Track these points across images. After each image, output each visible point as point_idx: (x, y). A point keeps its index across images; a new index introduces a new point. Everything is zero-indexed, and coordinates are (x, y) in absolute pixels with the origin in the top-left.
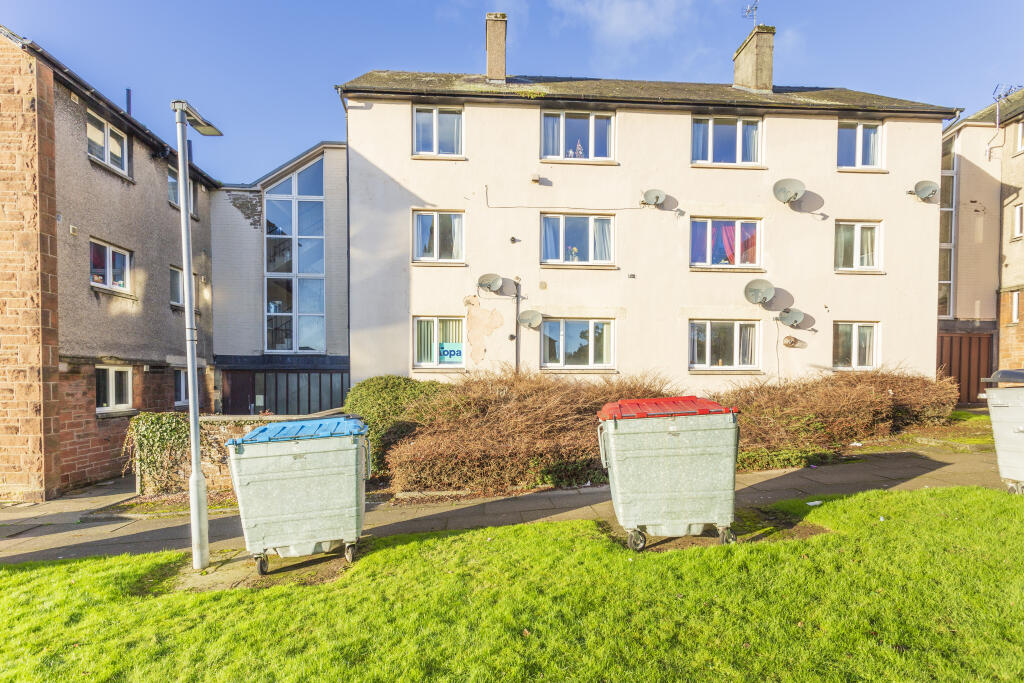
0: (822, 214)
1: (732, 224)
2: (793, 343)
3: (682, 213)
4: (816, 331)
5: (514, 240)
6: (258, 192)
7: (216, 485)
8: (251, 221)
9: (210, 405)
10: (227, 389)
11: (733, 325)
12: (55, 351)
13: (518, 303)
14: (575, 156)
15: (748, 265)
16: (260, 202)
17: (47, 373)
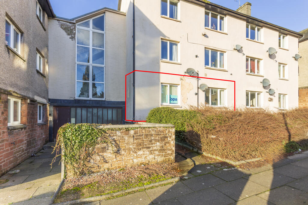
0: (275, 60)
1: (254, 60)
2: (270, 100)
3: (244, 55)
4: (275, 96)
5: (197, 56)
6: (74, 24)
7: (113, 167)
8: (70, 36)
9: (48, 123)
10: (56, 116)
11: (255, 93)
13: (198, 81)
15: (258, 74)
16: (75, 29)
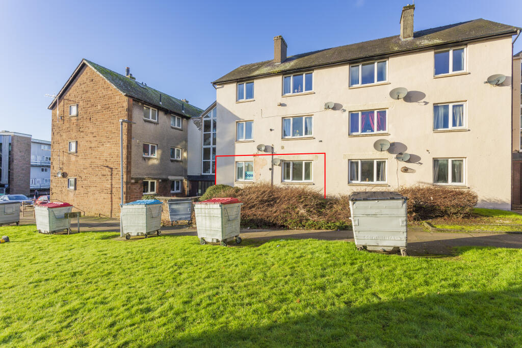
0: (424, 102)
1: (373, 112)
2: (406, 170)
3: (345, 111)
4: (421, 164)
5: (271, 130)
6: (201, 118)
8: (199, 128)
10: (190, 187)
11: (373, 161)
12: (130, 177)
13: (272, 155)
14: (298, 92)
15: (381, 132)
16: (201, 121)
17: (127, 183)
